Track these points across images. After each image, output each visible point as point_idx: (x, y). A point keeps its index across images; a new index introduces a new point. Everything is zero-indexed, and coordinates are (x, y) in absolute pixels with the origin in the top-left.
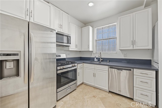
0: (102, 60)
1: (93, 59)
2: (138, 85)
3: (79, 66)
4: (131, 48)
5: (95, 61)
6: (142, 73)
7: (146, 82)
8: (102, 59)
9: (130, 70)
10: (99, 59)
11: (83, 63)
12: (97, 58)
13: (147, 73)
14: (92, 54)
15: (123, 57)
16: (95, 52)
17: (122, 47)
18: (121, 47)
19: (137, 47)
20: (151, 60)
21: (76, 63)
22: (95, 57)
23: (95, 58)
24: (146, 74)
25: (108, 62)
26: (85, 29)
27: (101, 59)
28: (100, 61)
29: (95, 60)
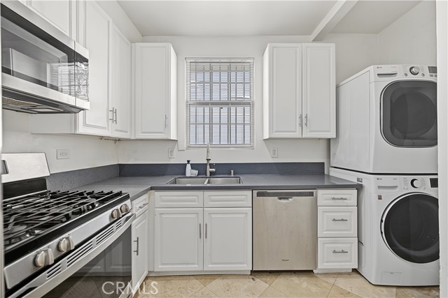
0: (214, 170)
1: (180, 169)
2: (326, 230)
3: (138, 207)
4: (297, 135)
5: (188, 174)
6: (333, 199)
7: (342, 220)
8: (212, 166)
9: (311, 194)
10: (200, 168)
11: (152, 189)
12: (194, 166)
13: (344, 197)
14: (172, 151)
15: (268, 159)
16: (183, 144)
17: (276, 132)
18: (274, 131)
19: (310, 131)
20: (323, 163)
21: (127, 197)
22: (188, 161)
23: (189, 167)
24: (342, 199)
25: (232, 176)
26: (148, 50)
27: (209, 170)
28: (206, 174)
29: (189, 171)
